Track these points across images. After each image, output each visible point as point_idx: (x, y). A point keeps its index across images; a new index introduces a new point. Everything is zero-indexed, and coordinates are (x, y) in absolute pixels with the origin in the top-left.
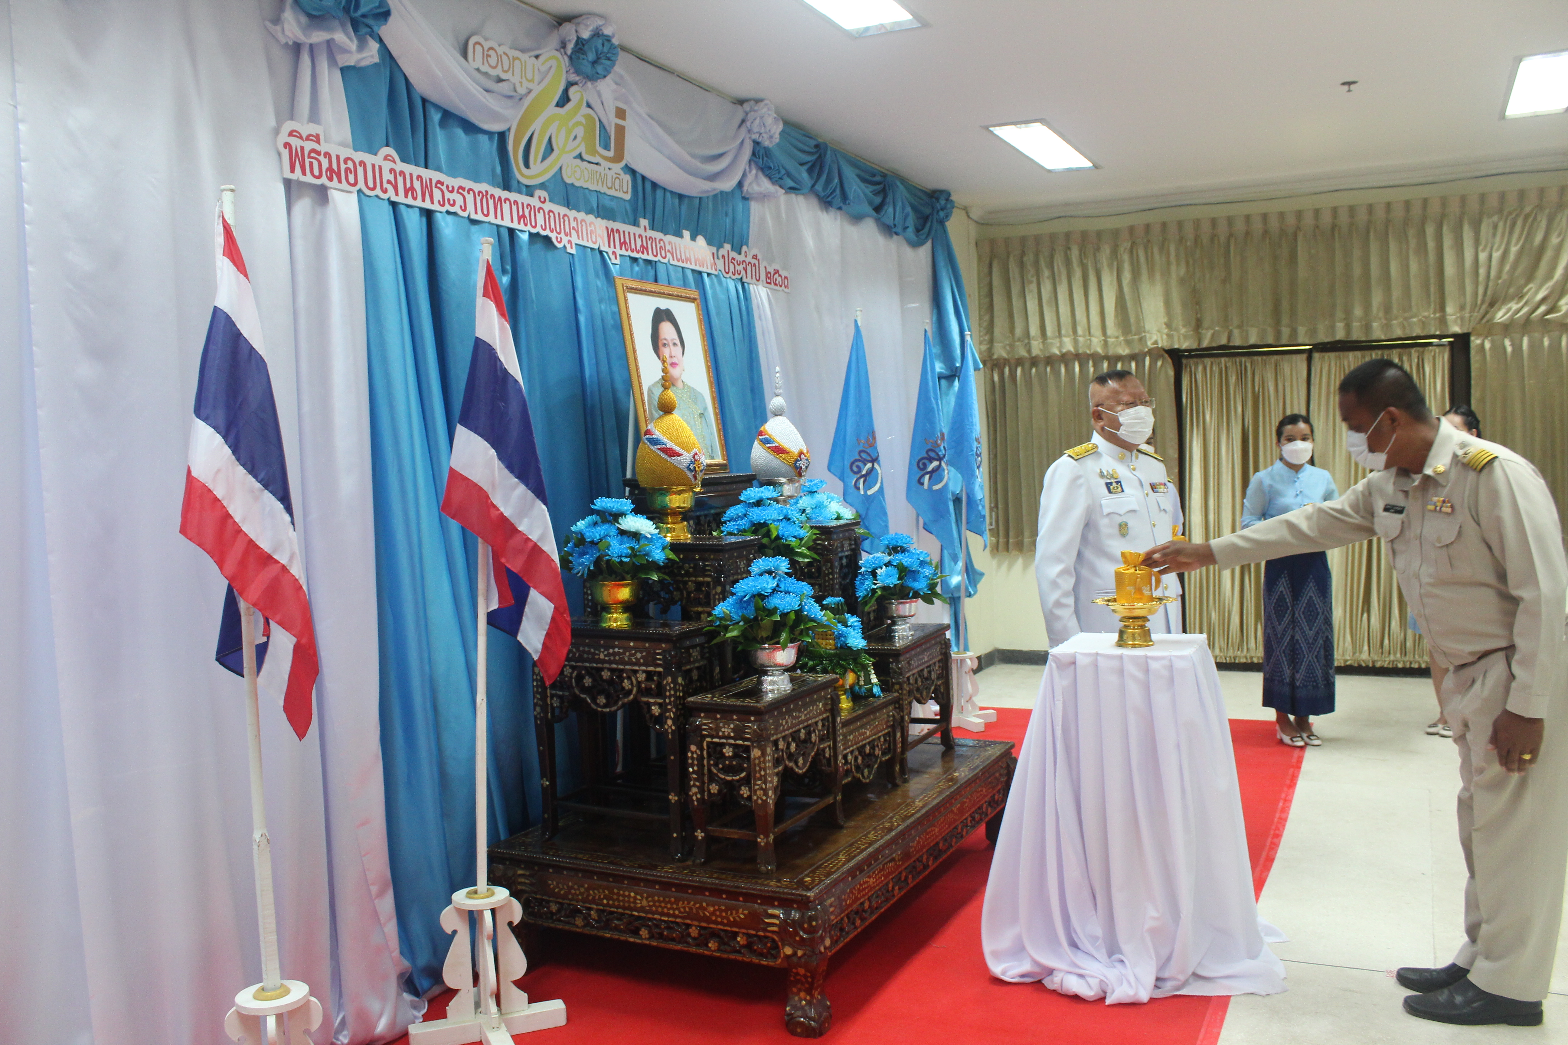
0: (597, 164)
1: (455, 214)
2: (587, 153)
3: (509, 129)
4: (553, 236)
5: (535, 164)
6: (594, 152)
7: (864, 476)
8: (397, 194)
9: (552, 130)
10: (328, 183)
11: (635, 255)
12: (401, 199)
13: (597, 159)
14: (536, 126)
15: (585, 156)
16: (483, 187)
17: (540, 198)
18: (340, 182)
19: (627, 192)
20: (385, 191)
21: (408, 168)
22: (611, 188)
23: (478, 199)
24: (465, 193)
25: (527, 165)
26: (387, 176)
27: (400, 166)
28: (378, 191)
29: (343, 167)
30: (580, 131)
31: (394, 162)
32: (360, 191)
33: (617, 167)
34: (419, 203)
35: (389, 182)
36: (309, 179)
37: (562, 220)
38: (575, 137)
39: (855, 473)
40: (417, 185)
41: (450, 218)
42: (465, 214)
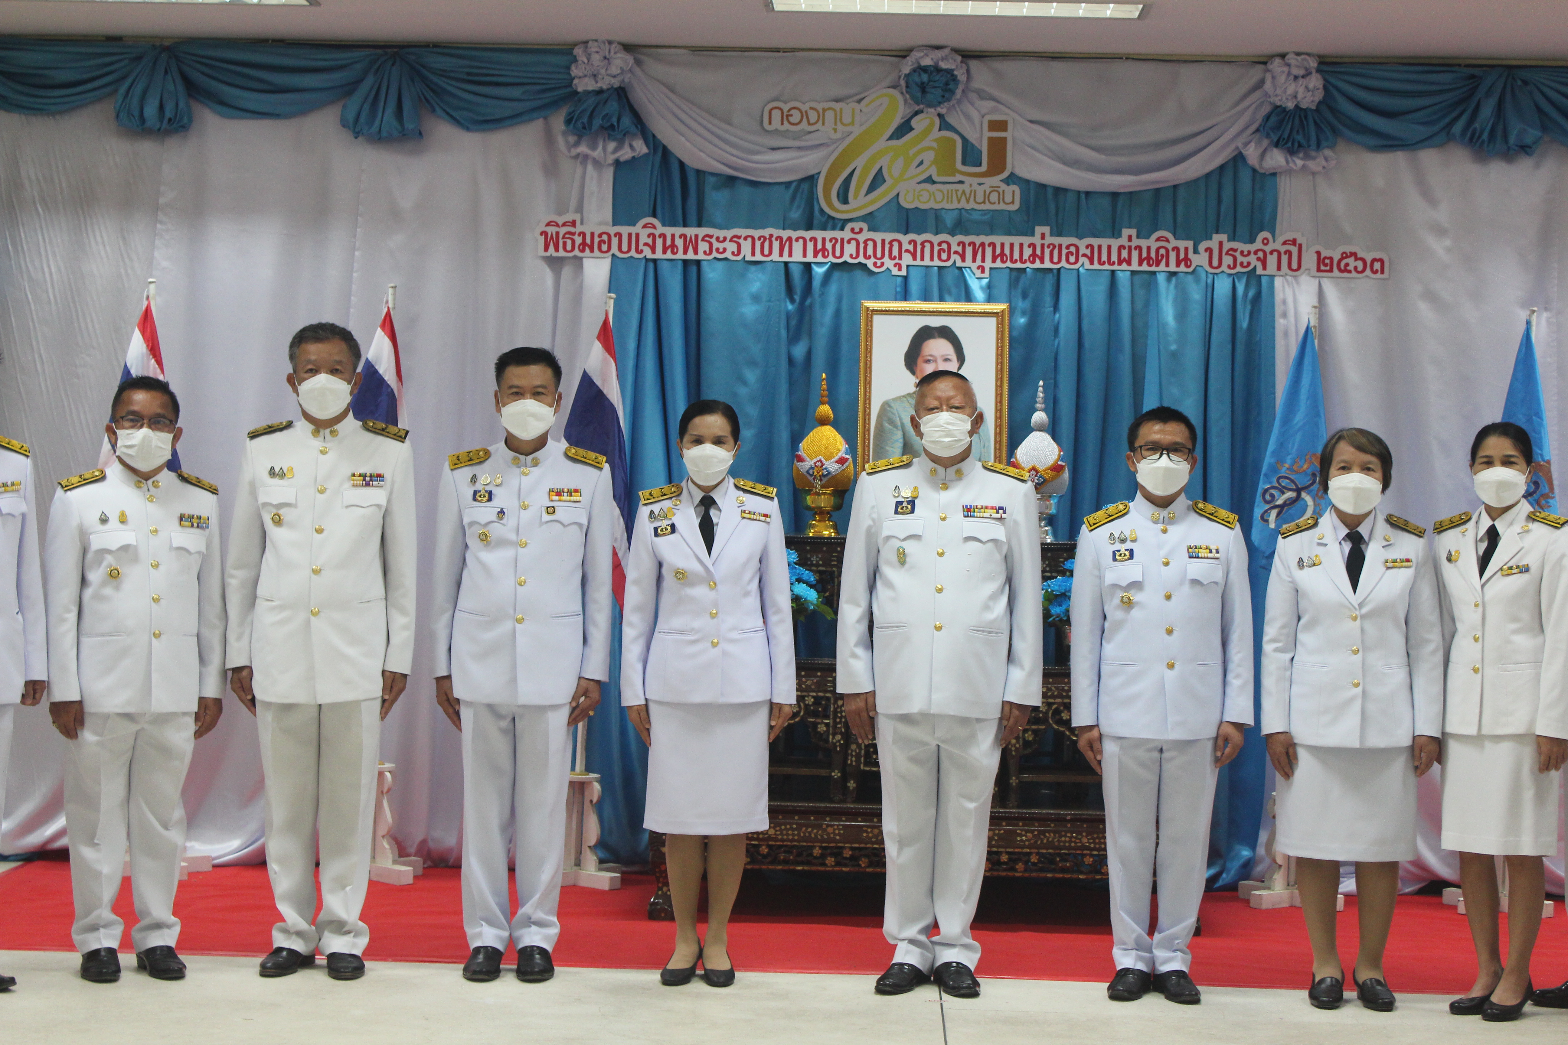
0: (961, 182)
1: (726, 259)
2: (938, 175)
3: (819, 173)
4: (870, 263)
5: (856, 196)
6: (954, 171)
7: (1281, 507)
8: (654, 252)
9: (884, 162)
10: (580, 254)
11: (1019, 265)
12: (659, 255)
13: (959, 177)
14: (859, 163)
15: (935, 178)
16: (766, 232)
17: (852, 230)
18: (592, 251)
19: (1013, 202)
20: (639, 252)
21: (668, 231)
22: (984, 202)
23: (758, 244)
24: (741, 241)
25: (845, 200)
26: (643, 239)
27: (660, 229)
28: (633, 253)
29: (597, 240)
30: (929, 157)
31: (654, 227)
32: (613, 255)
33: (995, 180)
34: (680, 256)
35: (646, 244)
36: (562, 253)
37: (887, 247)
38: (921, 163)
39: (1267, 502)
40: (679, 243)
41: (720, 265)
42: (739, 258)
